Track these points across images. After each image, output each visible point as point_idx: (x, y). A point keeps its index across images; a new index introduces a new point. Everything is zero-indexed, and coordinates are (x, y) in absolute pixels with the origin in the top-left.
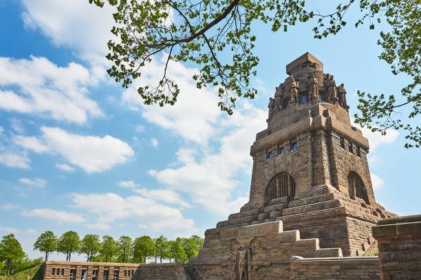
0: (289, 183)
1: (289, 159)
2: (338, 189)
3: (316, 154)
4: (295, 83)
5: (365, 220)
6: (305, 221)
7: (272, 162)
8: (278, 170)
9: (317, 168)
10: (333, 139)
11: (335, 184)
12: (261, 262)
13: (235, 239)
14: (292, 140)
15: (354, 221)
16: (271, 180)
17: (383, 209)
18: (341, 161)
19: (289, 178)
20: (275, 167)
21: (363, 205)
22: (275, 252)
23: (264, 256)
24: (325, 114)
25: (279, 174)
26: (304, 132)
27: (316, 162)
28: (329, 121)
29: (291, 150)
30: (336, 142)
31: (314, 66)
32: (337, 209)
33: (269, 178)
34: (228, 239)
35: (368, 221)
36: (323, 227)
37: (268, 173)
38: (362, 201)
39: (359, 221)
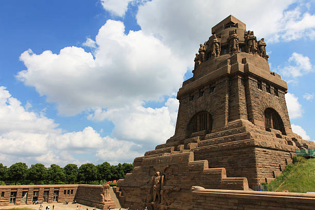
0: (208, 119)
1: (209, 100)
2: (253, 123)
3: (233, 95)
4: (216, 39)
5: (277, 150)
6: (216, 151)
7: (193, 103)
8: (199, 110)
9: (233, 107)
10: (250, 82)
11: (250, 118)
12: (172, 187)
13: (152, 167)
14: (211, 85)
15: (264, 151)
16: (193, 118)
17: (300, 138)
18: (257, 100)
19: (208, 115)
20: (196, 107)
21: (278, 136)
22: (184, 179)
23: (175, 181)
24: (244, 61)
25: (199, 112)
26: (222, 77)
27: (232, 101)
28: (246, 67)
29: (210, 92)
30: (253, 84)
31: (237, 25)
32: (246, 141)
33: (190, 116)
34: (148, 166)
35: (281, 150)
36: (232, 156)
37: (191, 112)
38: (279, 132)
39: (270, 151)
